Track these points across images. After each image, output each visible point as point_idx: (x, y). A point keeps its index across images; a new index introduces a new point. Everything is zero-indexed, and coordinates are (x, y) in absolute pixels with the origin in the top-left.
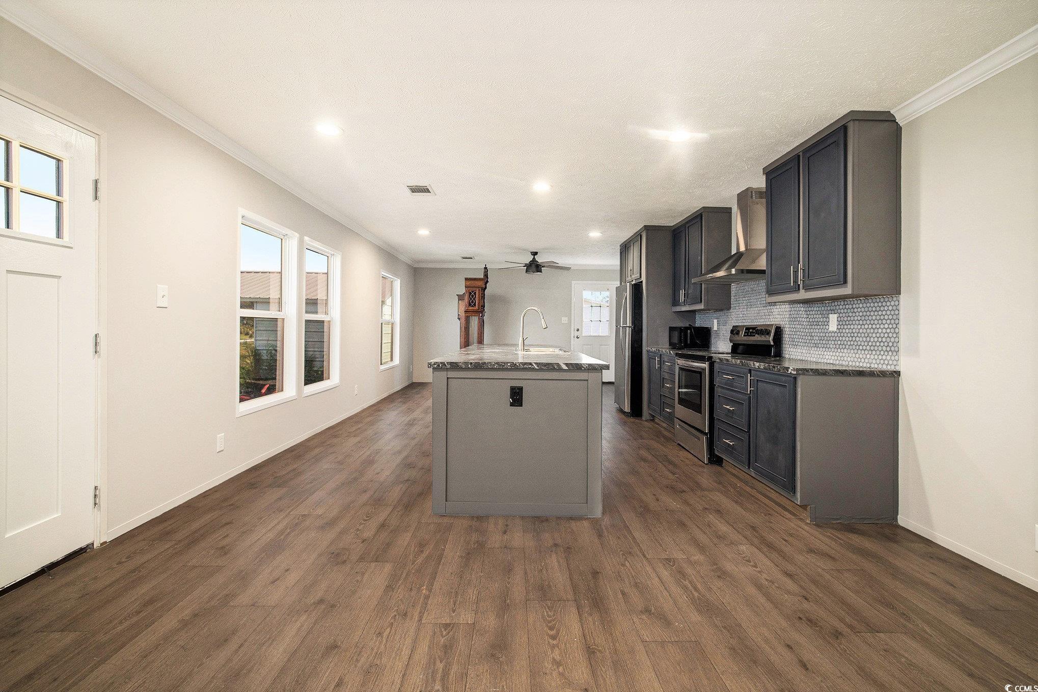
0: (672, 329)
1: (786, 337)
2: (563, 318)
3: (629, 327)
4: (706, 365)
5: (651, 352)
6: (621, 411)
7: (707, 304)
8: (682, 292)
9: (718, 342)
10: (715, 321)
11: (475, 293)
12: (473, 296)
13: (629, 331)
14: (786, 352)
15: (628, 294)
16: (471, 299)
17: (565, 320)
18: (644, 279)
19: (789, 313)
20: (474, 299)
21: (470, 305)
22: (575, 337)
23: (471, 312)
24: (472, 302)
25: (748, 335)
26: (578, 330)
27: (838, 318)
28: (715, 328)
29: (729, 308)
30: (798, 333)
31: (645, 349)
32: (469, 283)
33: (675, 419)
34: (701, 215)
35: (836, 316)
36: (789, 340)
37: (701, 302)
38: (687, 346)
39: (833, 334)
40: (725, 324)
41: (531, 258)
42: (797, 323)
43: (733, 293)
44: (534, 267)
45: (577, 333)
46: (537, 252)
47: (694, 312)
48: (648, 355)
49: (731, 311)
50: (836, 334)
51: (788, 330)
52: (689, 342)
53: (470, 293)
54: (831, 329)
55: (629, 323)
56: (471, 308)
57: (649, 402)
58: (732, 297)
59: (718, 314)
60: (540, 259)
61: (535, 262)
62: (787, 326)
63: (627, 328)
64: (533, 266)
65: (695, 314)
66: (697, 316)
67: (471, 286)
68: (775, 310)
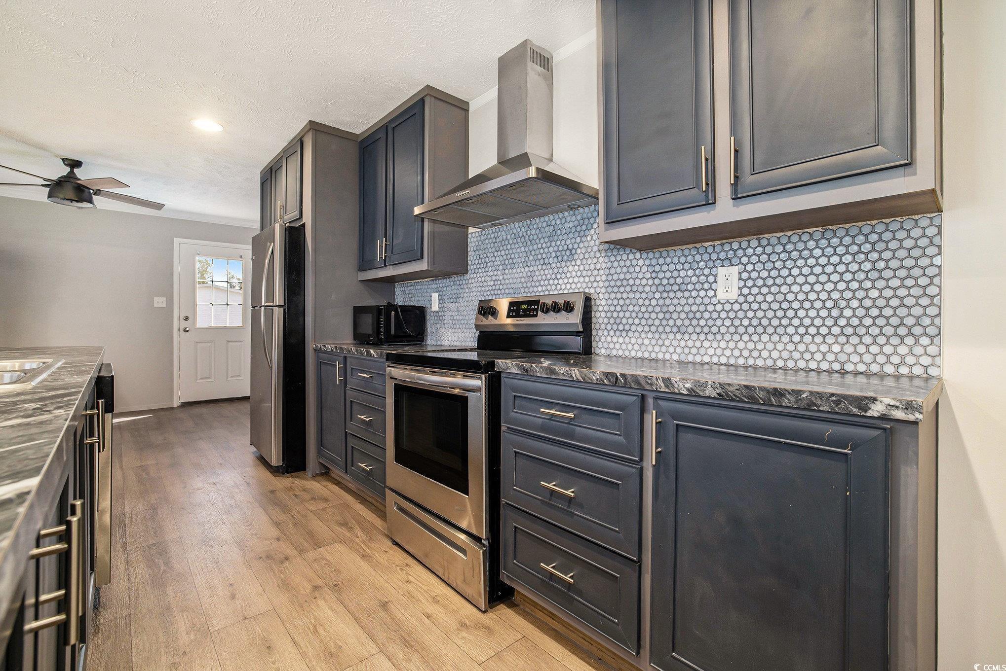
0: (358, 311)
1: (600, 317)
2: (157, 299)
3: (279, 306)
4: (477, 382)
5: (325, 352)
6: (263, 461)
7: (433, 261)
8: (381, 242)
9: (442, 331)
10: (435, 296)
13: (278, 314)
14: (600, 345)
15: (277, 246)
17: (160, 302)
18: (307, 219)
19: (607, 271)
22: (181, 330)
25: (517, 316)
26: (186, 319)
27: (740, 273)
28: (435, 307)
29: (465, 272)
30: (631, 308)
31: (310, 346)
33: (387, 490)
34: (422, 101)
35: (735, 270)
36: (606, 321)
37: (422, 257)
38: (391, 340)
39: (728, 307)
40: (456, 298)
41: (65, 170)
42: (628, 289)
43: (471, 247)
44: (73, 189)
45: (184, 324)
46: (79, 161)
48: (318, 357)
49: (468, 275)
50: (736, 307)
51: (604, 302)
52: (393, 332)
54: (722, 296)
55: (279, 299)
57: (321, 443)
58: (470, 254)
59: (440, 283)
61: (72, 180)
62: (601, 296)
63: (276, 310)
64: (71, 187)
65: (394, 287)
66: (397, 290)
68: (571, 269)
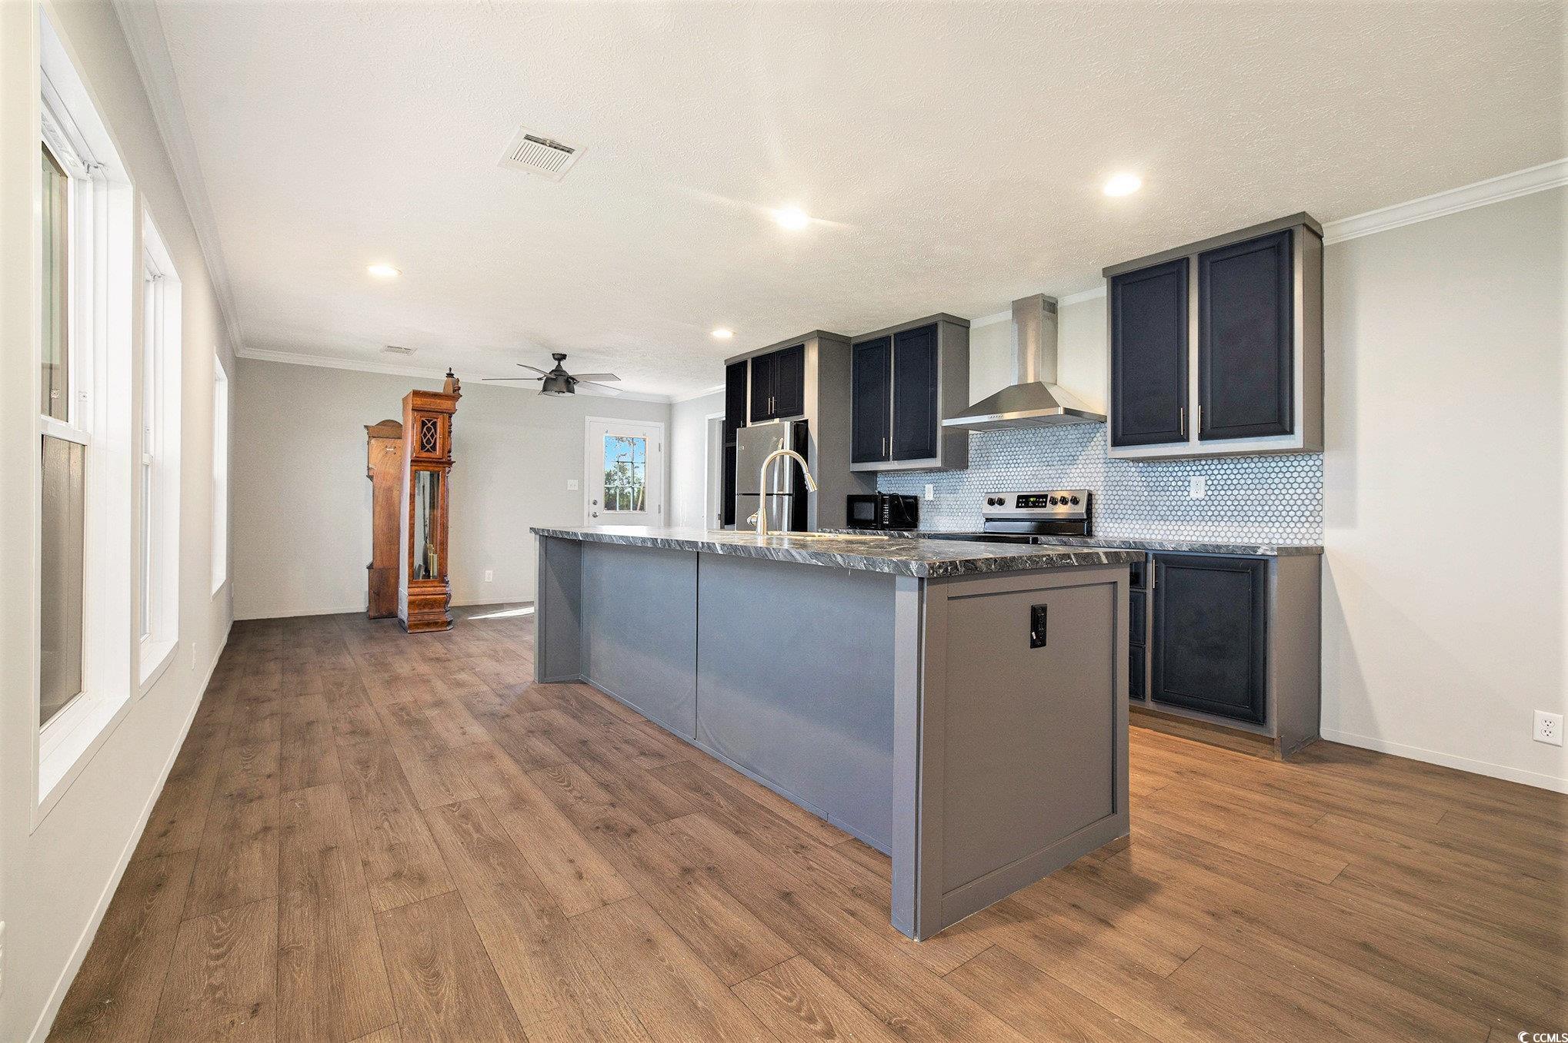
0: (854, 499)
1: (1099, 508)
2: (570, 482)
3: (789, 495)
7: (945, 460)
8: (888, 440)
9: (938, 518)
10: (929, 488)
11: (434, 424)
12: (429, 430)
13: (788, 502)
14: (1099, 529)
15: (787, 440)
16: (425, 435)
17: (573, 484)
18: (812, 417)
20: (432, 436)
21: (423, 447)
23: (424, 462)
24: (429, 442)
25: (1028, 506)
26: (595, 503)
27: (1206, 481)
28: (929, 496)
29: (964, 467)
30: (1125, 502)
32: (419, 401)
34: (935, 325)
36: (1104, 511)
37: (935, 457)
39: (1197, 503)
40: (954, 490)
41: (554, 364)
42: (1122, 488)
43: (972, 446)
44: (559, 381)
45: (593, 509)
46: (566, 355)
47: (874, 473)
49: (969, 471)
50: (1203, 503)
51: (1103, 497)
53: (424, 424)
54: (1193, 495)
55: (789, 489)
56: (425, 455)
58: (971, 452)
59: (939, 477)
60: (569, 368)
61: (561, 373)
62: (1100, 493)
63: (786, 497)
64: (561, 380)
65: (876, 477)
66: (880, 479)
67: (428, 407)
68: (1073, 471)
